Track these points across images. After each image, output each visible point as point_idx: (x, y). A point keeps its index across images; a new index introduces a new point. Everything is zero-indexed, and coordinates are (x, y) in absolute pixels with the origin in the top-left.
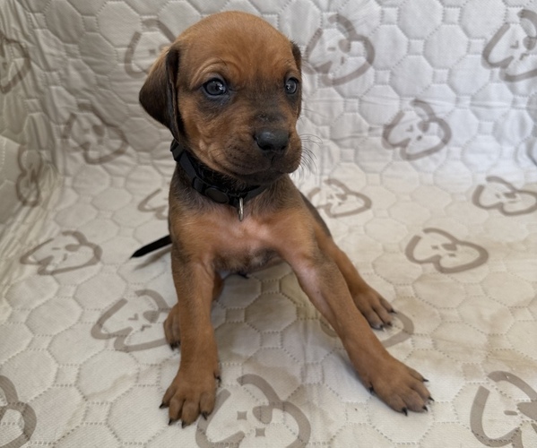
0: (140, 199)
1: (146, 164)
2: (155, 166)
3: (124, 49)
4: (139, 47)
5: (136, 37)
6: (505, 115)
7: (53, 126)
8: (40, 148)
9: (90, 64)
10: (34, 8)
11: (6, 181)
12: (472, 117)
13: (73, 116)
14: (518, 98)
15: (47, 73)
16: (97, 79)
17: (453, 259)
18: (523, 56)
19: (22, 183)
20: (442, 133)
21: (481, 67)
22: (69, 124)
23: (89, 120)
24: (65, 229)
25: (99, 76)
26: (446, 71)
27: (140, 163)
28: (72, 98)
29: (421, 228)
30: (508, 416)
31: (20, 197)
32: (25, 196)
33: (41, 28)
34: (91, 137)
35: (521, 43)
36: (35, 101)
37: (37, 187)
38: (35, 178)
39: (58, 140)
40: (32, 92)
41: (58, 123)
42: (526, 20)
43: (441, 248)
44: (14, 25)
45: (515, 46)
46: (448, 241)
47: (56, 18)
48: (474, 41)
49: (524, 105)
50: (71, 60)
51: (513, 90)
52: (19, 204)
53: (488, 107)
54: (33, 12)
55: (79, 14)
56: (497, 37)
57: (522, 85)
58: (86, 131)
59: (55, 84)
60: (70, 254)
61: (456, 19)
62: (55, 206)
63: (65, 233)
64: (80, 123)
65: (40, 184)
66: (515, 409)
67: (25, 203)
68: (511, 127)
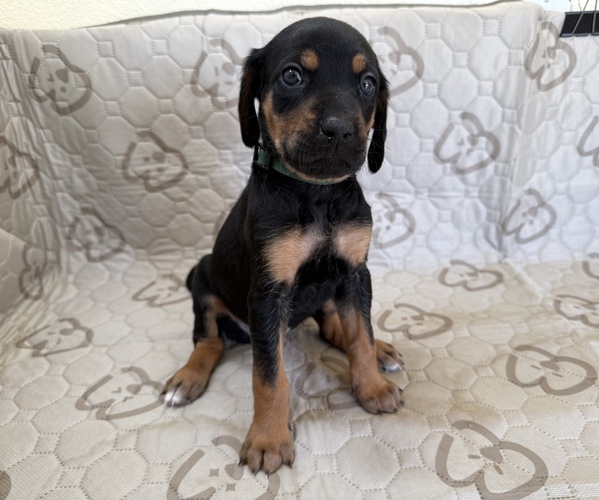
0: (134, 291)
1: (143, 260)
2: (151, 261)
3: (121, 158)
4: (135, 155)
5: (132, 147)
6: (461, 204)
7: (59, 229)
8: (47, 249)
9: (92, 171)
10: (43, 124)
11: (10, 273)
12: (431, 207)
13: (77, 219)
14: (471, 188)
15: (54, 182)
16: (98, 185)
17: (421, 327)
18: (469, 152)
19: (26, 277)
20: (408, 223)
21: (434, 163)
22: (73, 226)
23: (92, 223)
24: (62, 317)
25: (100, 182)
26: (404, 168)
27: (137, 259)
28: (76, 204)
29: (392, 304)
30: (471, 460)
31: (22, 290)
32: (28, 289)
33: (49, 142)
34: (93, 238)
35: (466, 141)
36: (43, 207)
37: (40, 283)
38: (39, 275)
39: (63, 242)
40: (40, 199)
41: (63, 226)
42: (467, 122)
43: (409, 319)
44: (25, 140)
45: (461, 144)
46: (416, 314)
47: (62, 133)
48: (425, 141)
49: (476, 194)
50: (75, 169)
51: (464, 181)
52: (22, 296)
53: (444, 197)
54: (42, 128)
55: (82, 129)
56: (444, 136)
57: (472, 177)
58: (87, 232)
59: (61, 191)
60: (63, 337)
61: (407, 122)
62: (57, 299)
63: (61, 321)
64: (83, 225)
65: (44, 281)
66: (478, 453)
67: (27, 296)
68: (466, 214)
